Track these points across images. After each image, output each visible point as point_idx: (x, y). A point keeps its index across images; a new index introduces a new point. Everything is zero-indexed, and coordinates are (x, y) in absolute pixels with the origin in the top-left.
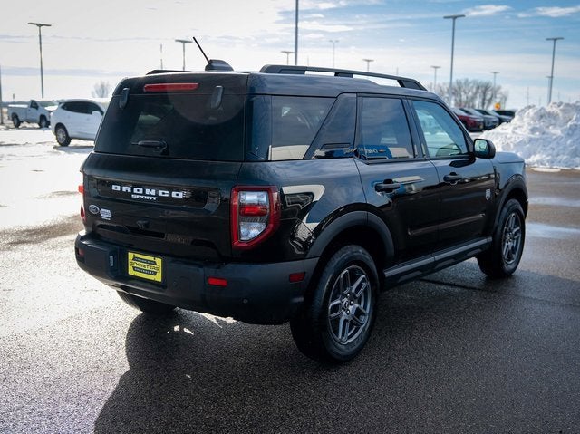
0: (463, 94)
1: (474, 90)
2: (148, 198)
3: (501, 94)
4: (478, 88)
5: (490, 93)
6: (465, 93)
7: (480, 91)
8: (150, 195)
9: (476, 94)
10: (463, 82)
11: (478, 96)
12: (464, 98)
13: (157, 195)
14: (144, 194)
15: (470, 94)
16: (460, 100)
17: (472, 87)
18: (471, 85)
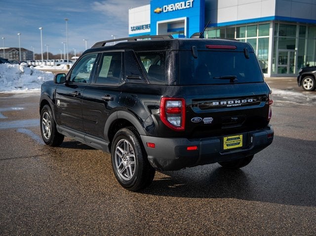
2: (236, 105)
8: (238, 103)
13: (241, 103)
14: (234, 103)
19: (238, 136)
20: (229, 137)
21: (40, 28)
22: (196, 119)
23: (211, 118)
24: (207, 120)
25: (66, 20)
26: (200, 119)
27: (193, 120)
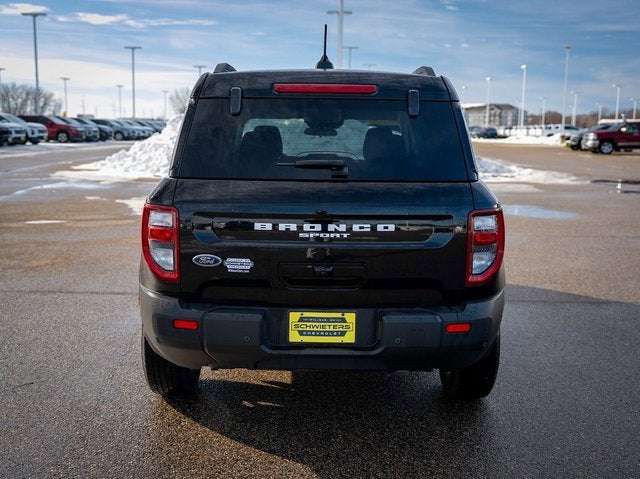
0: (11, 100)
1: (24, 96)
2: (332, 235)
3: (54, 101)
4: (28, 94)
5: (42, 99)
6: (14, 99)
7: (30, 97)
8: (336, 231)
9: (25, 101)
10: (10, 86)
11: (29, 102)
12: (12, 104)
13: (349, 230)
14: (325, 230)
15: (20, 100)
16: (9, 107)
17: (21, 93)
18: (20, 91)
19: (339, 315)
20: (306, 314)
21: (524, 67)
22: (204, 259)
23: (248, 261)
24: (236, 263)
25: (568, 48)
26: (218, 261)
27: (197, 260)
